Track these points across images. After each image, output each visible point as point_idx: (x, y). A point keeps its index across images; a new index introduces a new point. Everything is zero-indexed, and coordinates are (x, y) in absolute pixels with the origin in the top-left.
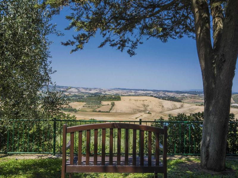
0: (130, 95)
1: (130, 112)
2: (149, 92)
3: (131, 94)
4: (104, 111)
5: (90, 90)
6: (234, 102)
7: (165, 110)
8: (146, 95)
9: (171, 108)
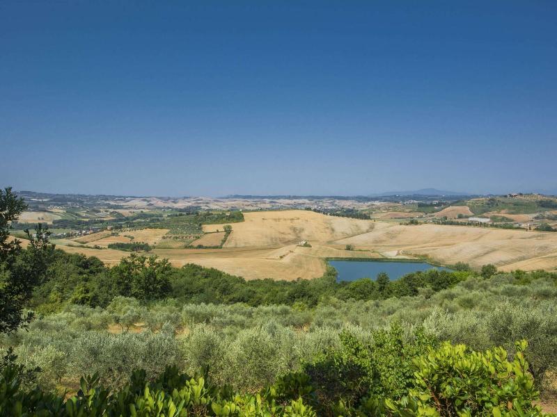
0: (261, 210)
1: (266, 245)
2: (301, 201)
3: (262, 206)
4: (209, 245)
5: (174, 202)
6: (472, 214)
7: (339, 238)
8: (295, 207)
9: (349, 232)
